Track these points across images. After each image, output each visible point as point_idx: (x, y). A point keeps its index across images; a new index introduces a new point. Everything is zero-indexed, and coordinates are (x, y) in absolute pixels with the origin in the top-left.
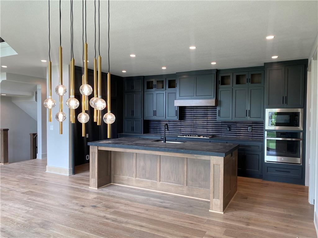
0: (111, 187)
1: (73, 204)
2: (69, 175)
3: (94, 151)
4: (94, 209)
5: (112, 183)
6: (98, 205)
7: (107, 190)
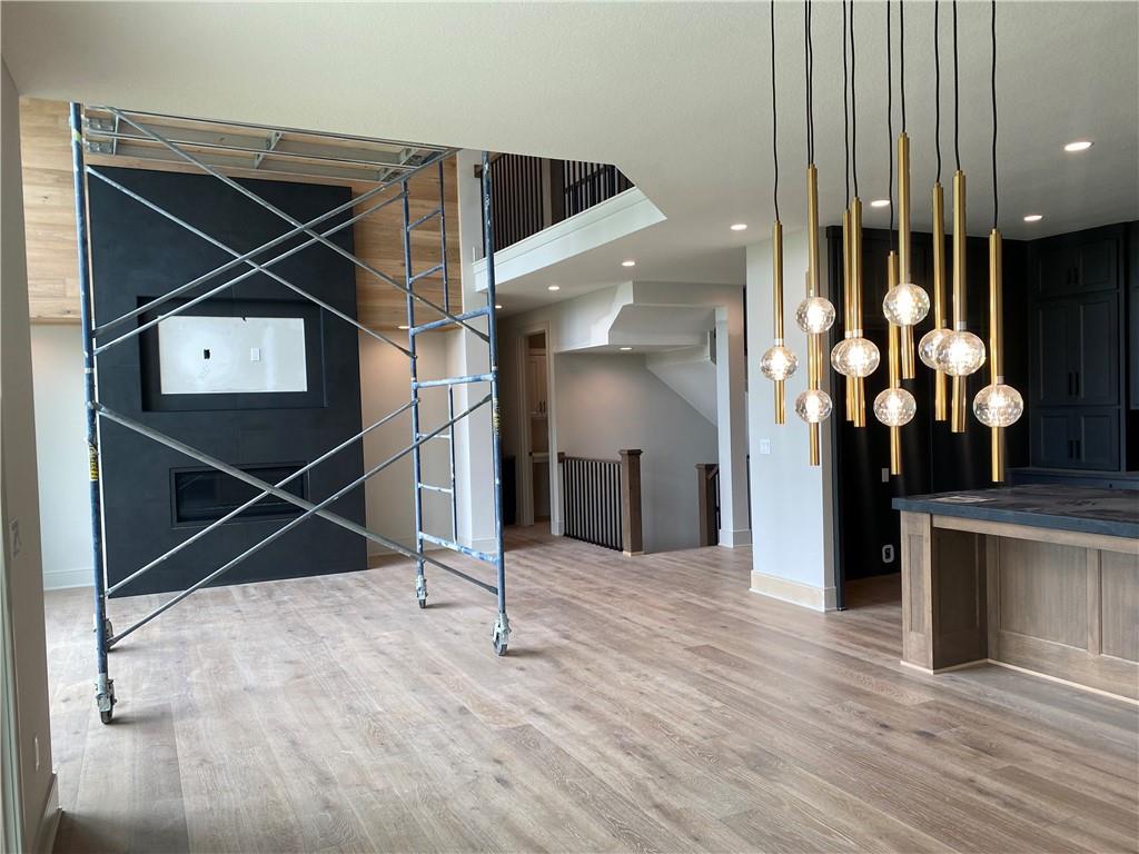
0: (991, 676)
1: (849, 712)
2: (826, 611)
3: (916, 531)
4: (928, 744)
5: (990, 661)
6: (942, 734)
7: (973, 682)
